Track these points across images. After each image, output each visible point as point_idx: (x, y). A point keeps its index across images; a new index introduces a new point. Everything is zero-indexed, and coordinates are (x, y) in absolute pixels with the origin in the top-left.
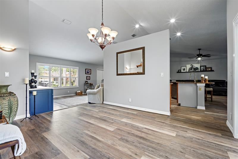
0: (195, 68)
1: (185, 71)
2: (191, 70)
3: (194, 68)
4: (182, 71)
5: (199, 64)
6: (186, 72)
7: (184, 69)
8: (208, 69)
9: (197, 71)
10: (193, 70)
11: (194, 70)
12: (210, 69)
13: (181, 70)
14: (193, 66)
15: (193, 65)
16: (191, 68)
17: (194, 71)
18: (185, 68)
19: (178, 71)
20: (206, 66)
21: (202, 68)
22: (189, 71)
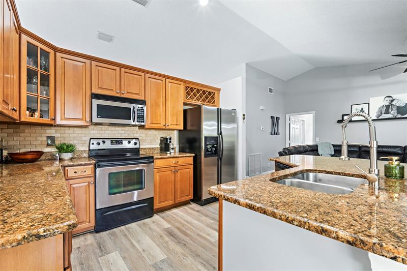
0: (402, 105)
2: (387, 113)
3: (398, 108)
10: (393, 113)
11: (398, 113)
14: (392, 101)
15: (394, 97)
16: (388, 107)
17: (399, 116)
18: (365, 107)
19: (339, 118)
22: (380, 118)
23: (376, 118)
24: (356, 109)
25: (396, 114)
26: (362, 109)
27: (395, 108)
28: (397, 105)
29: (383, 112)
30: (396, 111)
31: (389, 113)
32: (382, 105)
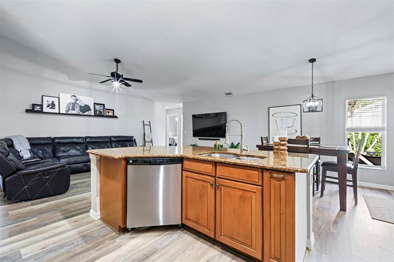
0: (83, 105)
1: (56, 111)
2: (73, 109)
3: (80, 106)
4: (45, 109)
5: (92, 99)
6: (59, 114)
7: (52, 105)
8: (108, 112)
9: (86, 113)
10: (77, 110)
11: (81, 111)
12: (111, 114)
13: (41, 106)
14: (77, 100)
15: (78, 97)
16: (74, 104)
17: (81, 113)
19: (29, 108)
20: (104, 105)
21: (98, 107)
22: (68, 113)
23: (65, 113)
24: (48, 101)
25: (79, 111)
26: (53, 102)
27: (78, 107)
28: (80, 104)
29: (71, 108)
30: (79, 109)
31: (74, 110)
32: (70, 102)
